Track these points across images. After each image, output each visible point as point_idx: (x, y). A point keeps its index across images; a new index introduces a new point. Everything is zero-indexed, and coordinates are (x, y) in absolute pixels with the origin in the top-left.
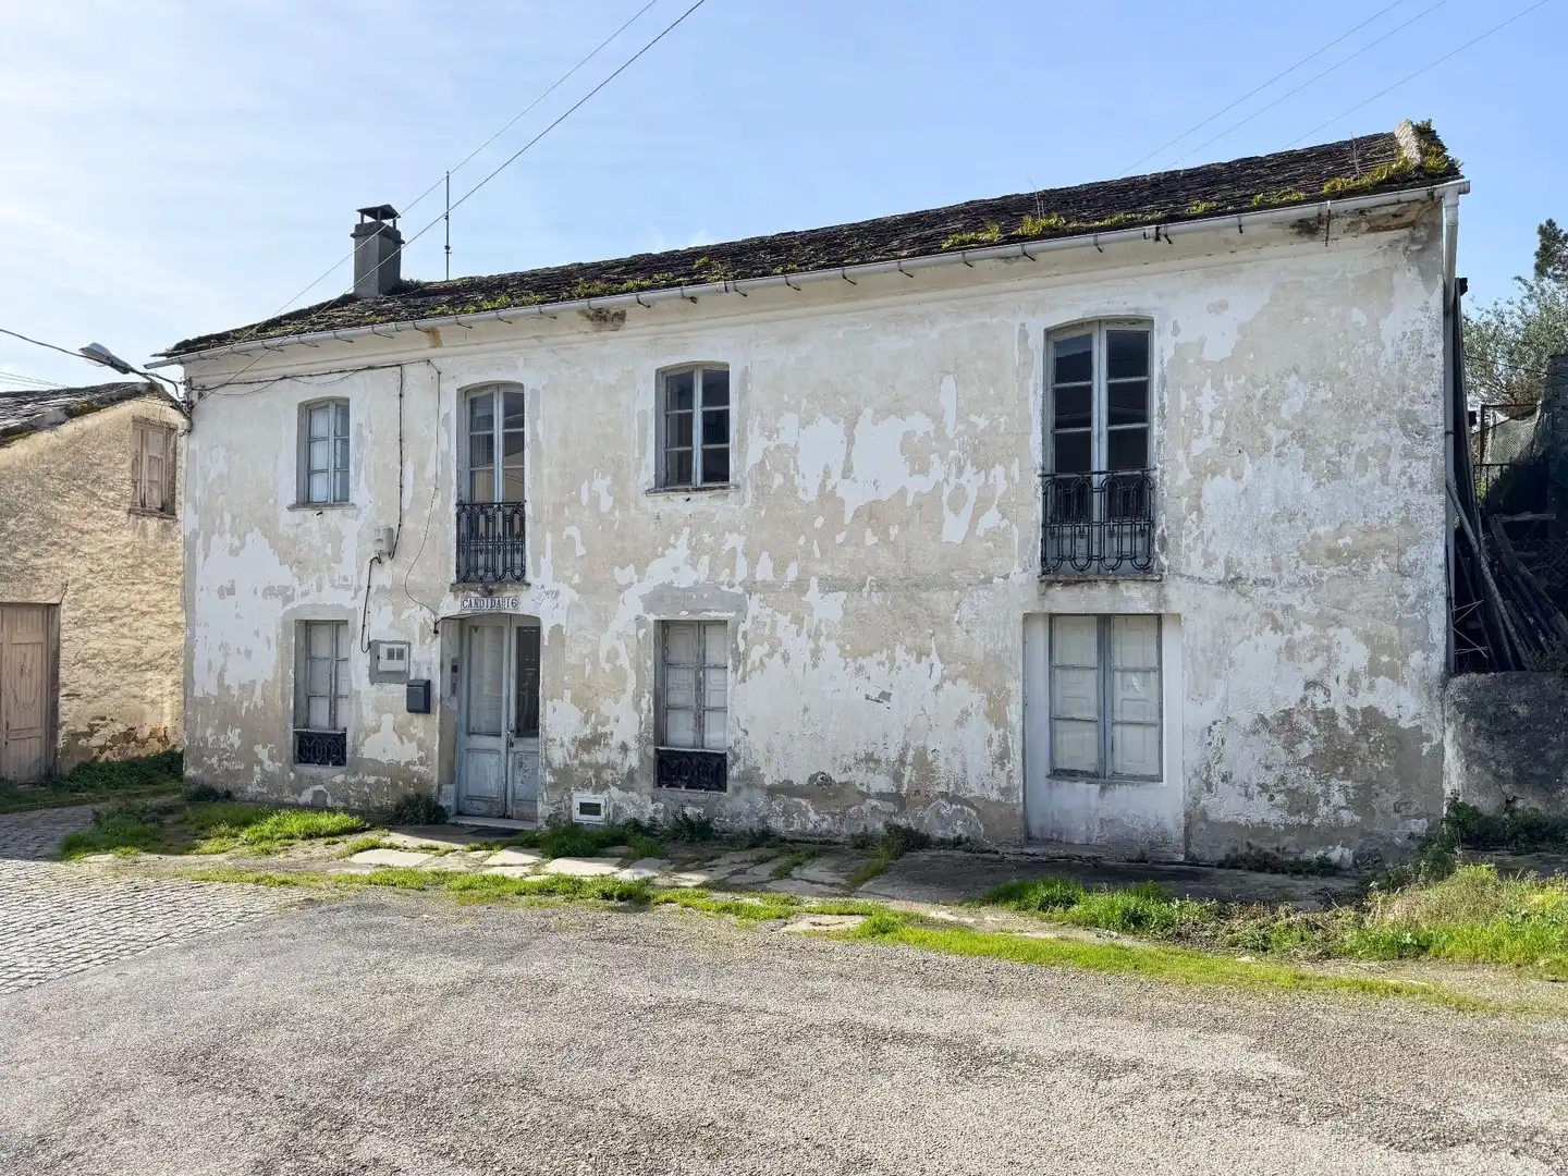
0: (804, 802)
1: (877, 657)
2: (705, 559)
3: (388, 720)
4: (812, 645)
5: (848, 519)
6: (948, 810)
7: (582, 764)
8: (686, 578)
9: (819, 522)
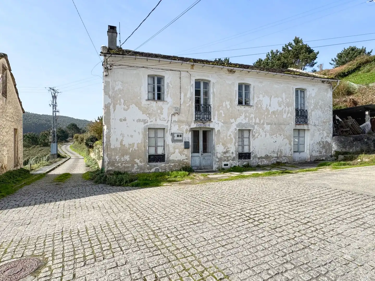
0: (264, 159)
1: (275, 135)
2: (247, 118)
3: (177, 151)
4: (265, 134)
5: (270, 113)
6: (284, 158)
7: (224, 157)
8: (244, 122)
9: (266, 113)
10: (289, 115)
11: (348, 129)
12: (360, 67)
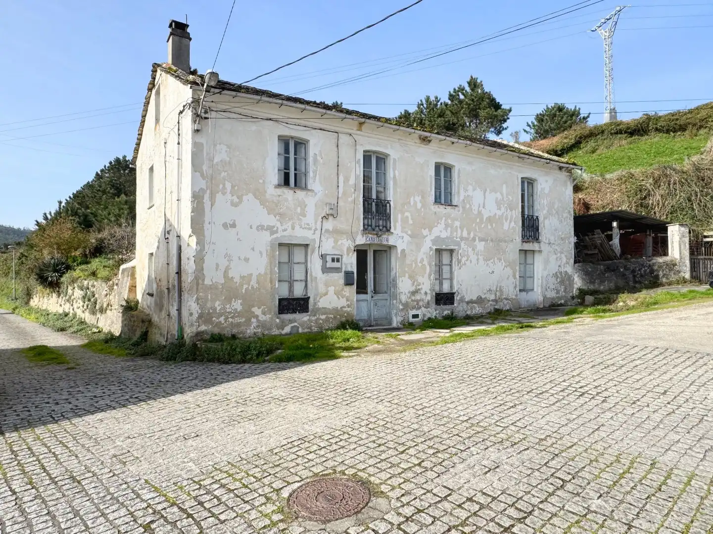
0: (475, 305)
1: (492, 261)
2: (449, 229)
3: (332, 289)
4: (477, 257)
5: (484, 220)
6: (506, 302)
7: (412, 301)
8: (444, 235)
9: (478, 220)
10: (513, 223)
11: (596, 251)
12: (580, 143)
